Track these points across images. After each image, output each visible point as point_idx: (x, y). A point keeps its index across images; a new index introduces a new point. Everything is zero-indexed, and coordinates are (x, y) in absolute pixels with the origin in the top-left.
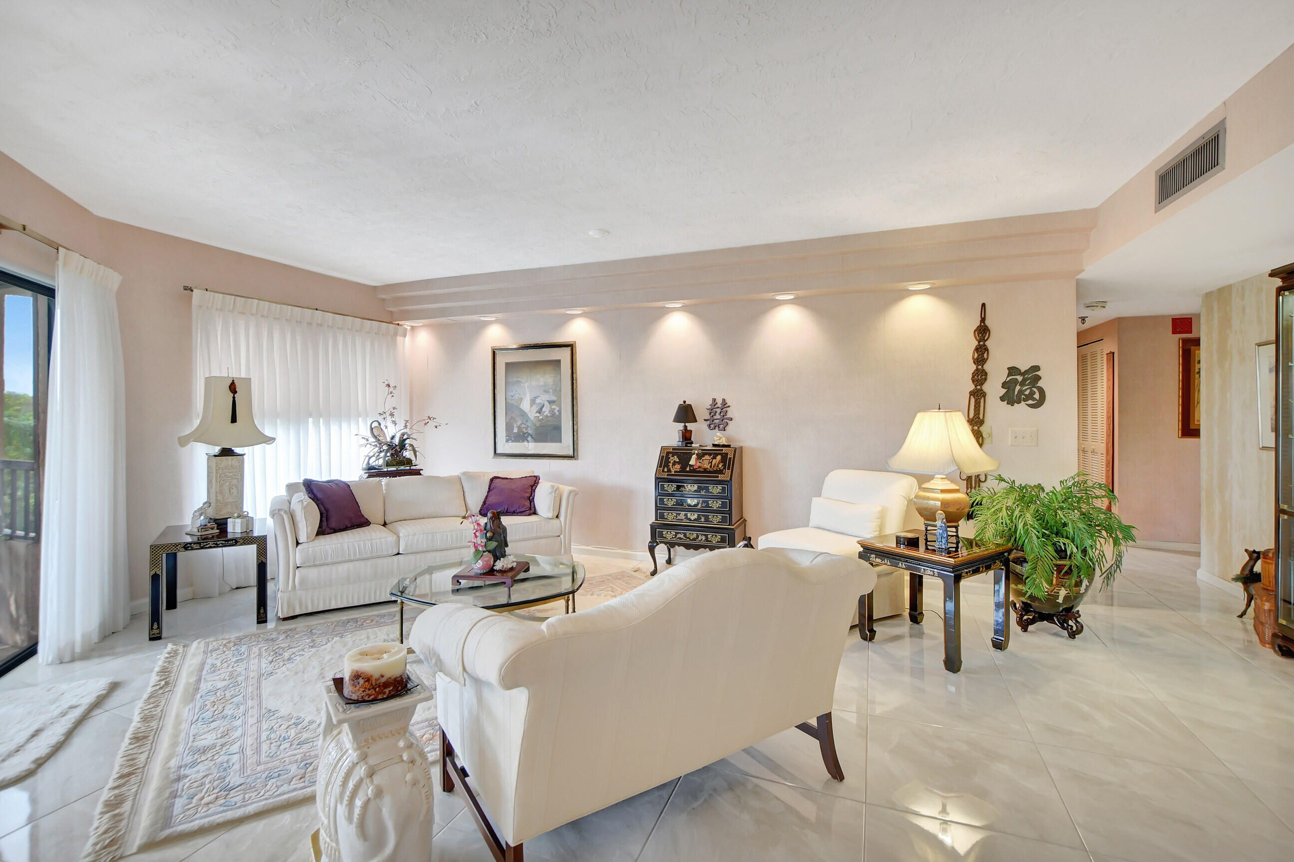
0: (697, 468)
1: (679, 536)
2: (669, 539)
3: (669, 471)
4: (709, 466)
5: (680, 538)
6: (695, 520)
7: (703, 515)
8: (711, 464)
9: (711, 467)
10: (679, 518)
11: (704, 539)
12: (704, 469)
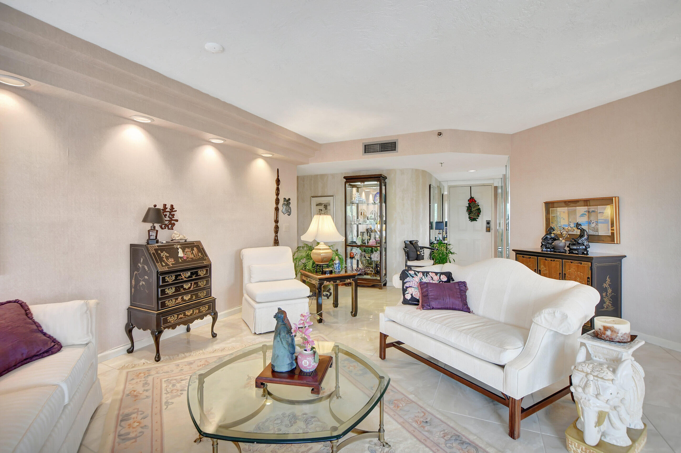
0: (186, 259)
1: (180, 316)
2: (173, 322)
3: (167, 265)
4: (193, 256)
5: (181, 318)
6: (189, 299)
7: (194, 294)
8: (193, 254)
9: (194, 256)
10: (177, 302)
11: (197, 311)
12: (191, 259)
